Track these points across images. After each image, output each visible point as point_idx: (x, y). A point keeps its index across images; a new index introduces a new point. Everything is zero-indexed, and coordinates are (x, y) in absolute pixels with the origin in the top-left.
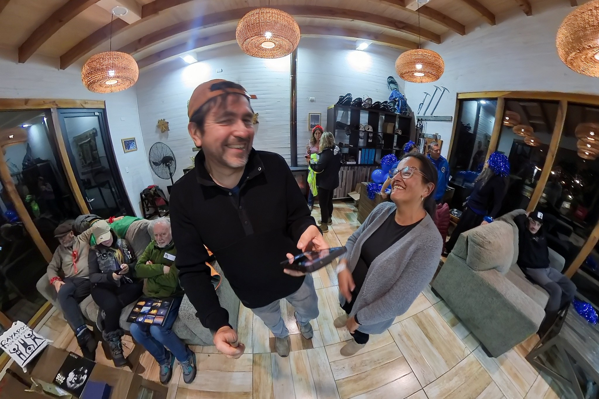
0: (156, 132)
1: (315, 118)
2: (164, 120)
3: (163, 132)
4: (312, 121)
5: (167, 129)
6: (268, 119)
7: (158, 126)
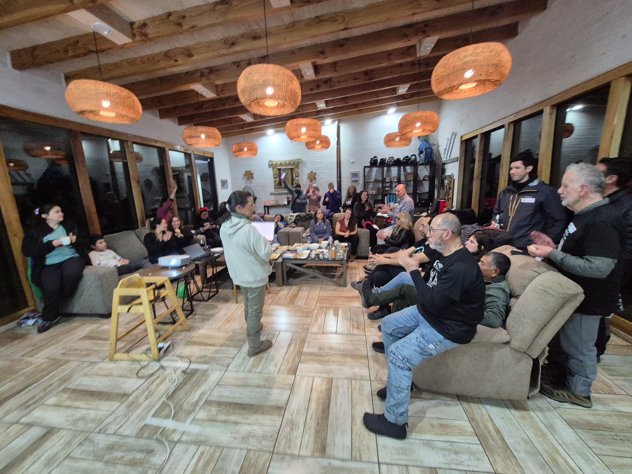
0: (243, 179)
1: (355, 175)
2: (250, 171)
3: (248, 179)
4: (353, 177)
5: (252, 178)
6: (322, 176)
7: (245, 175)
